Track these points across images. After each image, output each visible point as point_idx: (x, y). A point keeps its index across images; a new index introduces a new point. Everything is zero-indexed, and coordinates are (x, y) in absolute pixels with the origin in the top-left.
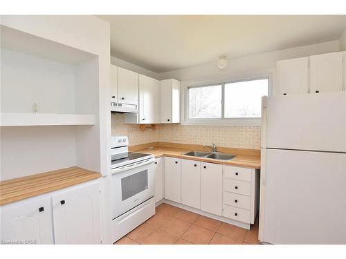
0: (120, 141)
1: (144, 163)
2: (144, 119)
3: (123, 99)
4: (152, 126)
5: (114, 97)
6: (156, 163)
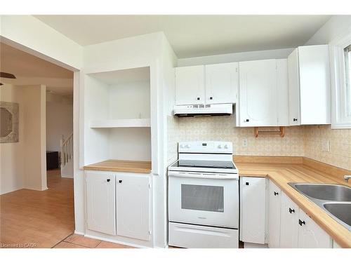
0: (219, 147)
1: (217, 177)
2: (248, 121)
3: (211, 98)
4: (280, 131)
5: (199, 99)
6: (247, 184)
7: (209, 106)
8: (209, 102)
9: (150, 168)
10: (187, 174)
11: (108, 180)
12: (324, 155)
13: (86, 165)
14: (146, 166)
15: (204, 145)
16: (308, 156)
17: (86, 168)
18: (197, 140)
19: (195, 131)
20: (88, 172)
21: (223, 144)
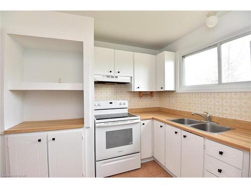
0: (120, 104)
1: (129, 122)
2: (138, 88)
3: (119, 72)
4: (151, 94)
5: (111, 72)
6: (144, 124)
7: (116, 77)
8: (117, 74)
9: (83, 123)
10: (110, 124)
11: (39, 140)
12: (171, 105)
13: (6, 129)
14: (80, 122)
15: (111, 103)
16: (162, 106)
17: (6, 133)
18: (104, 100)
19: (103, 94)
20: (10, 136)
21: (123, 102)
